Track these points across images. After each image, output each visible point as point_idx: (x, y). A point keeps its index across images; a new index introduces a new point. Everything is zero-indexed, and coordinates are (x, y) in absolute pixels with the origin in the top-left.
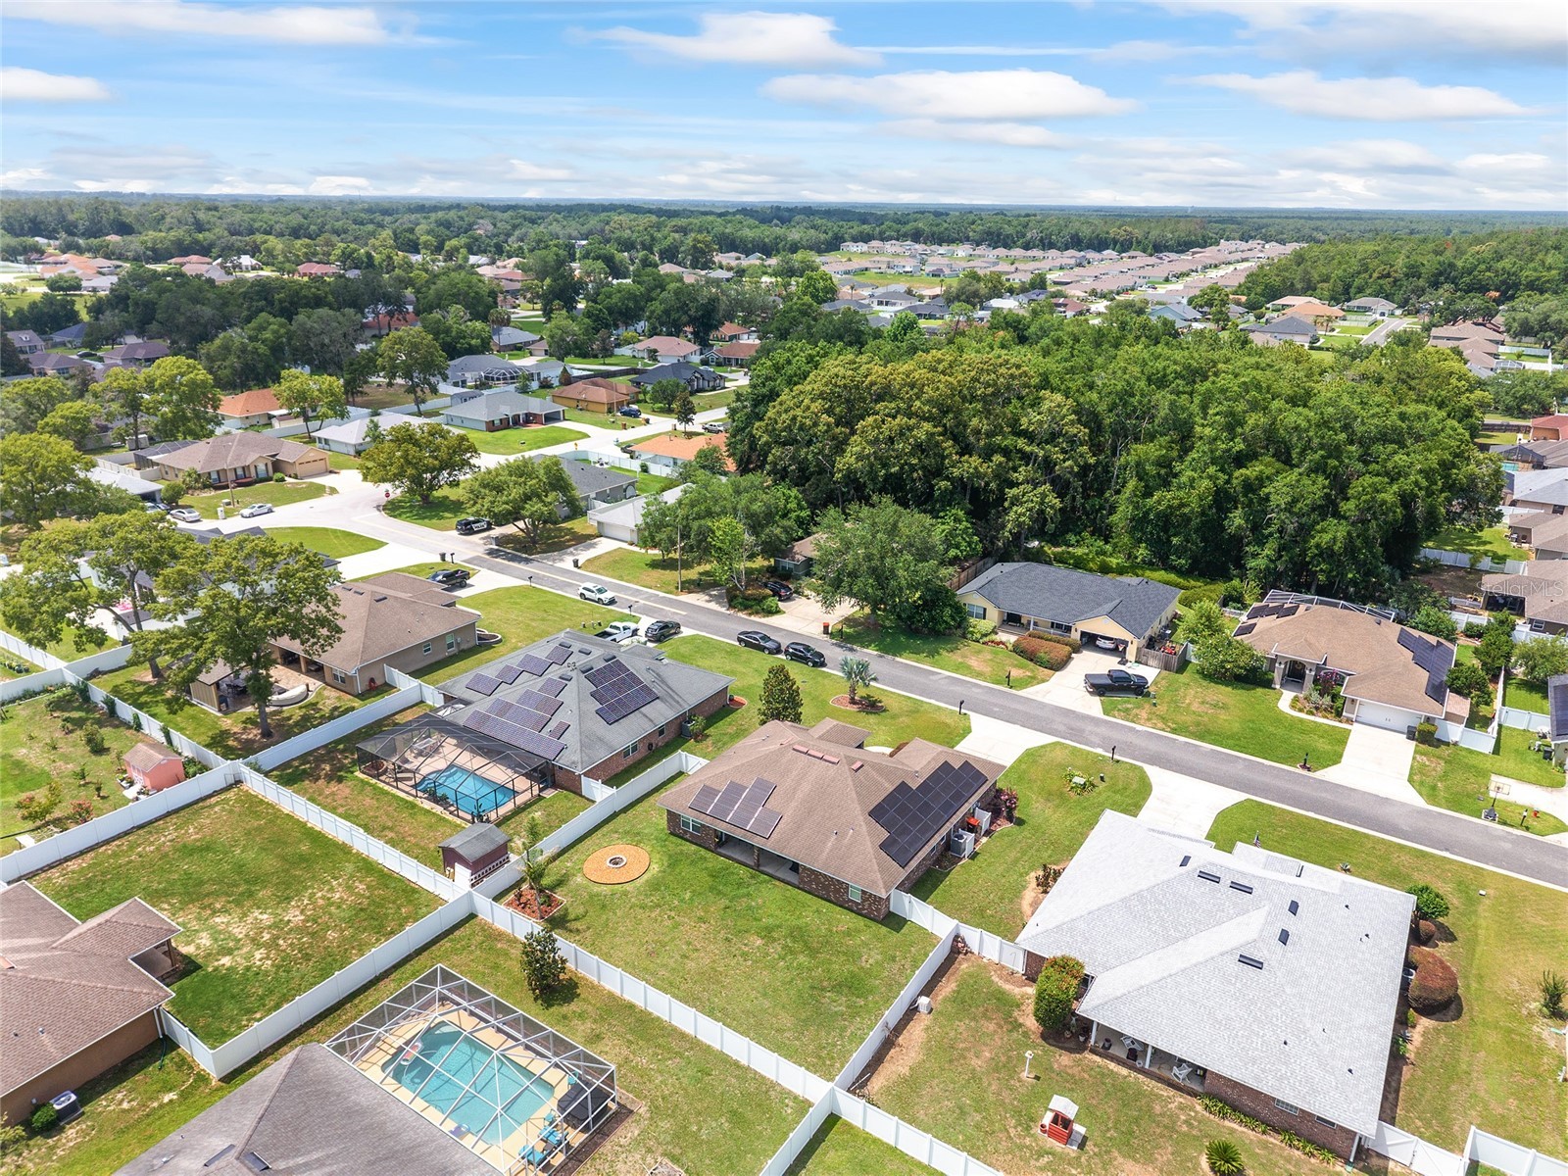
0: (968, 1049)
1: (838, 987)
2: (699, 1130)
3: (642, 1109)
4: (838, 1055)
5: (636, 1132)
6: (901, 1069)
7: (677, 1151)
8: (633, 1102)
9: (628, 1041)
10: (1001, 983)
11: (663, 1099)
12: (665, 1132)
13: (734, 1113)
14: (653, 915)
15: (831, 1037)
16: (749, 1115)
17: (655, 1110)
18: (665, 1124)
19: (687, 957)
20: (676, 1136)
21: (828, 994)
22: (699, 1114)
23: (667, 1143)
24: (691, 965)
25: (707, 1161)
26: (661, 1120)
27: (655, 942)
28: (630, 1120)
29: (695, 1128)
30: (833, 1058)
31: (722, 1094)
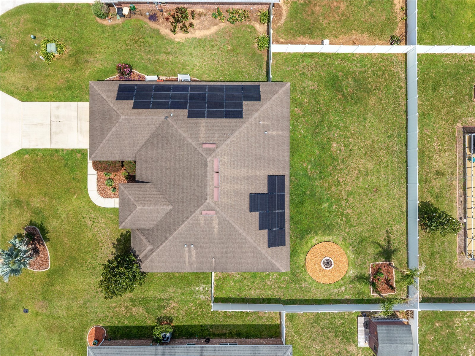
0: (338, 14)
1: (339, 90)
2: (451, 97)
3: (459, 125)
4: (376, 67)
5: (470, 119)
6: (365, 38)
7: (466, 97)
8: (459, 131)
9: (429, 159)
10: (284, 18)
11: (448, 121)
12: (462, 108)
13: (434, 90)
14: (351, 211)
15: (369, 76)
16: (430, 83)
17: (456, 120)
18: (459, 110)
19: (367, 172)
20: (460, 103)
21: (345, 91)
22: (444, 102)
23: (466, 103)
24: (370, 166)
25: (462, 84)
26: (458, 113)
27: (367, 195)
28: (467, 126)
29: (452, 99)
30: (380, 68)
31: (428, 101)
